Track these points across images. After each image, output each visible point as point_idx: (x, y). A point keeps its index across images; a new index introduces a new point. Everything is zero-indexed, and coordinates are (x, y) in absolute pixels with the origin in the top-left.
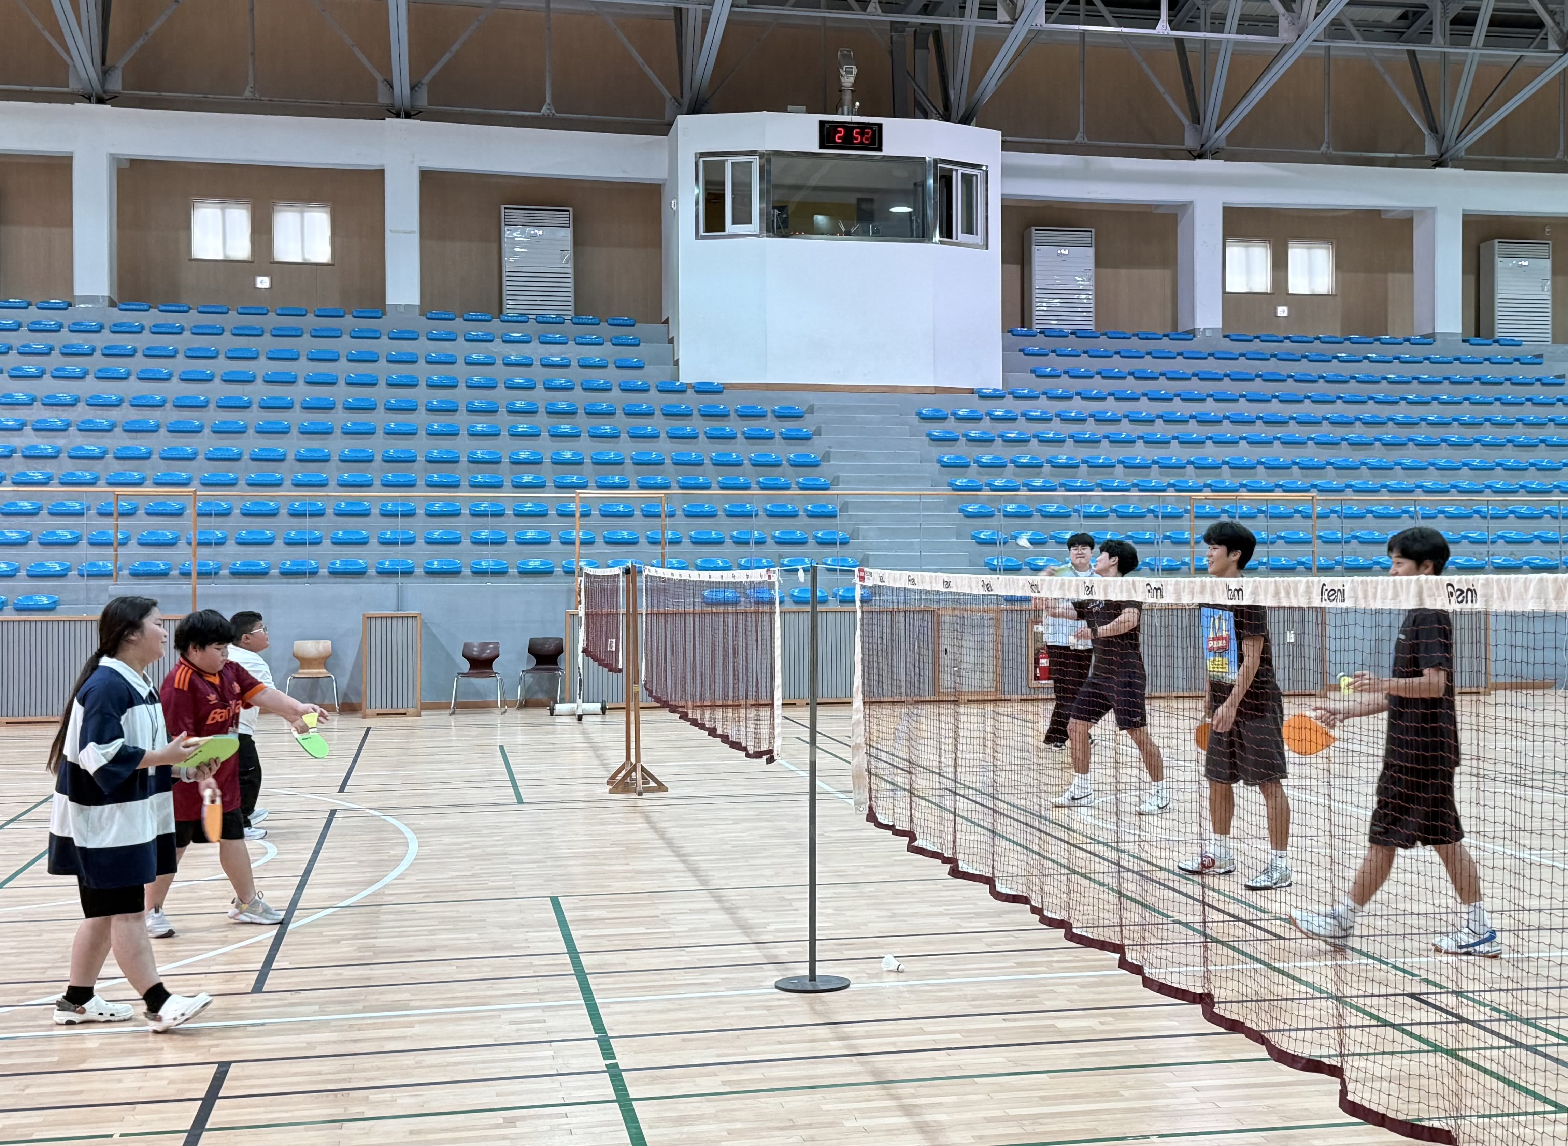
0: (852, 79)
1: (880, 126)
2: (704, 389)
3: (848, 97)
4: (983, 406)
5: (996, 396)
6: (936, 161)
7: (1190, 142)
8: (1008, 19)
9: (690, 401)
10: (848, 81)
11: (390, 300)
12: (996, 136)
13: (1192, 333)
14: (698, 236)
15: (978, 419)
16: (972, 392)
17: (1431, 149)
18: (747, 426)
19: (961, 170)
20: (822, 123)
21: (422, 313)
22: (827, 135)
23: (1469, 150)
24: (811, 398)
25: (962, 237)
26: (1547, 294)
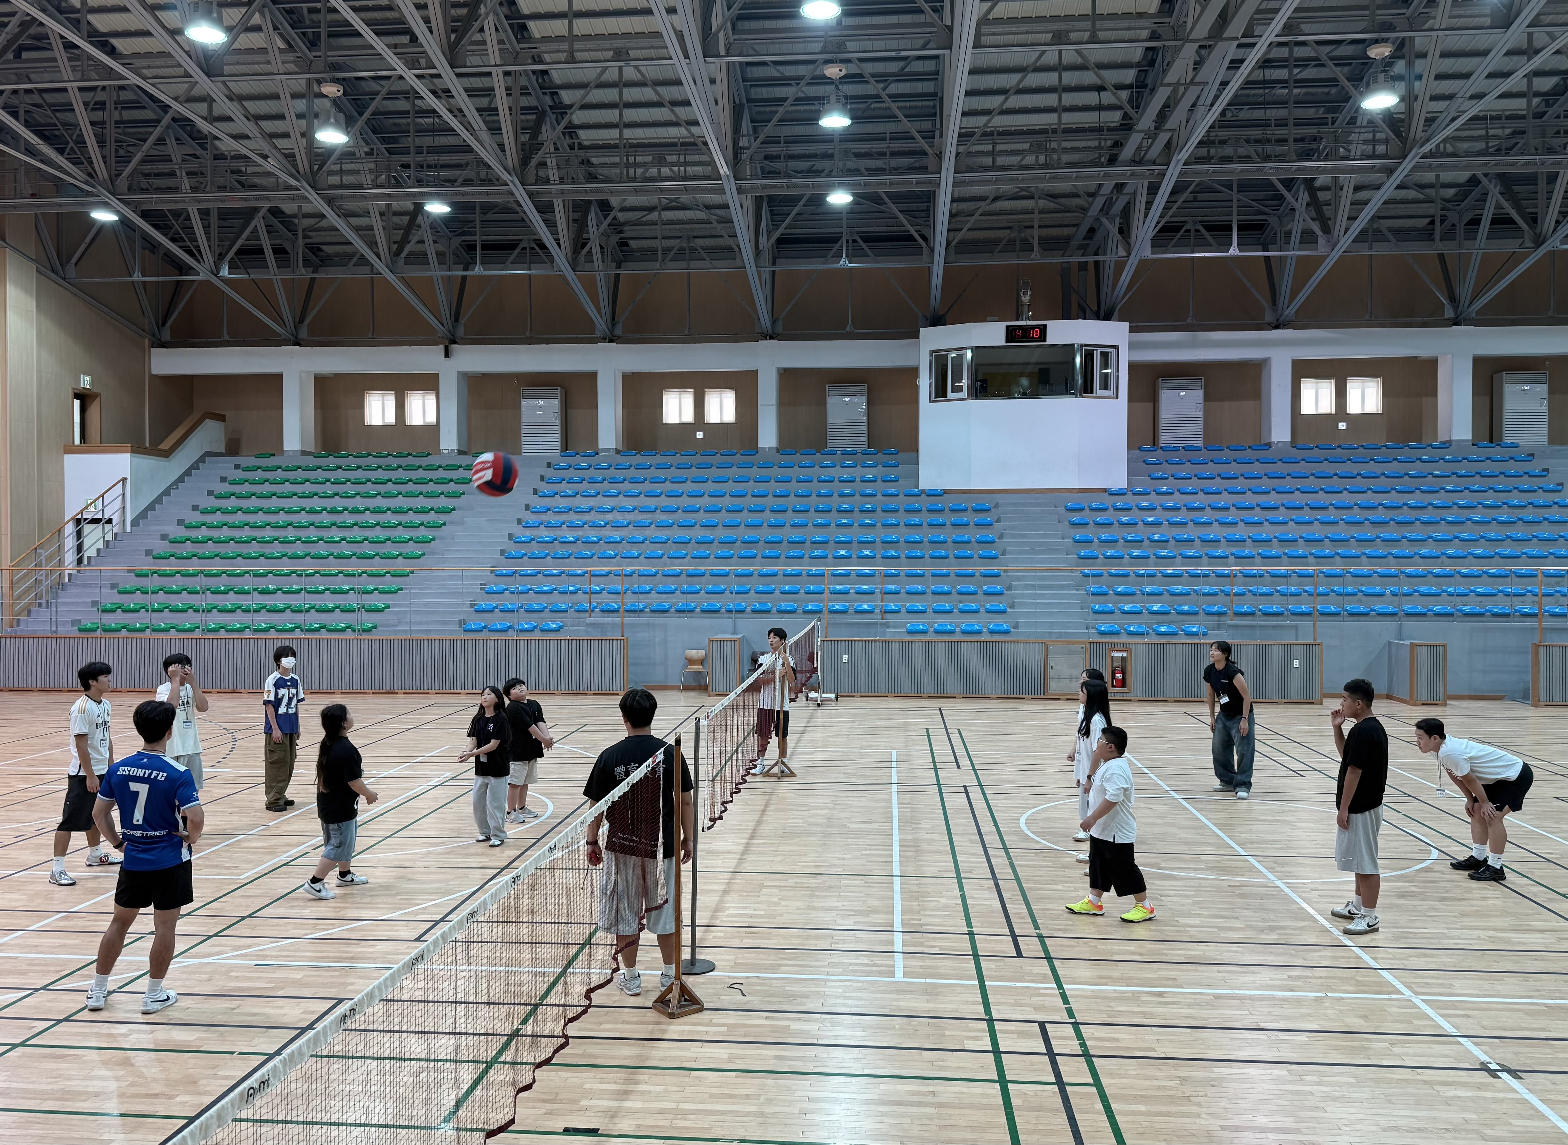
0: (1028, 298)
1: (1045, 326)
2: (933, 494)
3: (1026, 309)
4: (1108, 501)
5: (1120, 493)
6: (1082, 346)
7: (1269, 317)
8: (1125, 254)
9: (923, 503)
10: (1026, 299)
11: (760, 445)
12: (1126, 325)
13: (1269, 445)
14: (931, 401)
15: (1105, 510)
16: (1105, 490)
17: (1449, 313)
18: (954, 518)
19: (1100, 350)
20: (1007, 327)
21: (778, 451)
22: (1011, 334)
23: (1478, 313)
24: (999, 497)
25: (1100, 392)
26: (1544, 409)
